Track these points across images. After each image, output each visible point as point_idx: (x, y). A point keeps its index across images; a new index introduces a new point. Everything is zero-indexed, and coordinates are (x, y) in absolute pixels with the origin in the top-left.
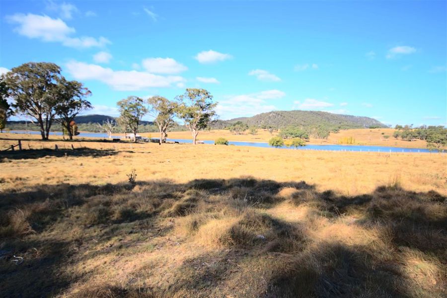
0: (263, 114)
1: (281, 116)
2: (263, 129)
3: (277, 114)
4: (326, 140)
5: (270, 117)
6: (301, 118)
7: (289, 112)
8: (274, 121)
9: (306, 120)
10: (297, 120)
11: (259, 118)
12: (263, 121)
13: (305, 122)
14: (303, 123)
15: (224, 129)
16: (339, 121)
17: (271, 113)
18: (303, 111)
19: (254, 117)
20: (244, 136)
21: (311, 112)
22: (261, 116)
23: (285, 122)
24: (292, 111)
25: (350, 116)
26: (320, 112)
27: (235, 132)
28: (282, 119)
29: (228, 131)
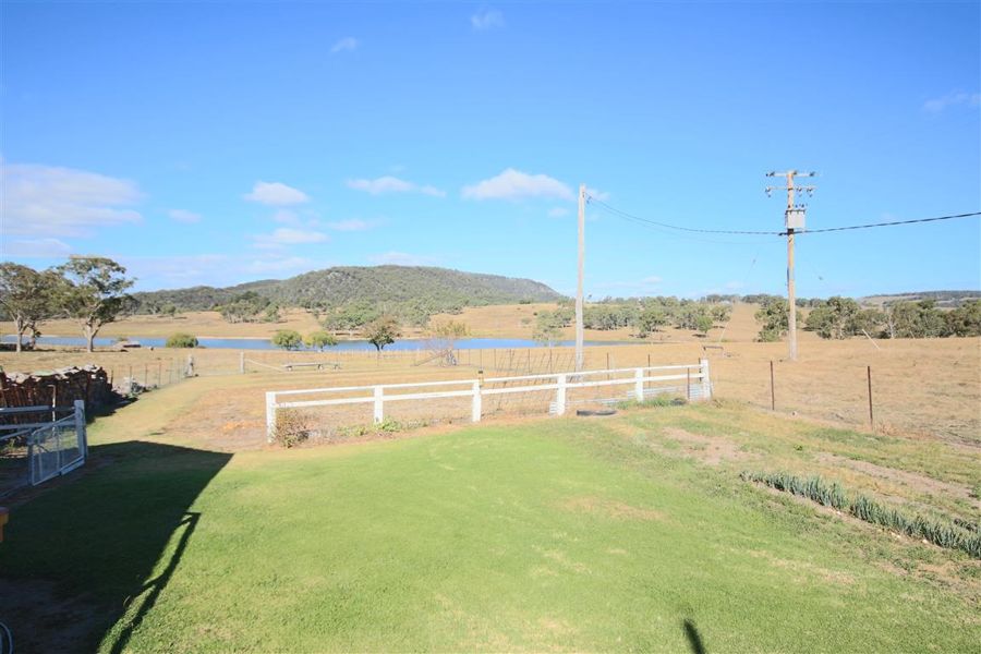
0: (312, 273)
1: (354, 277)
2: (303, 310)
3: (346, 273)
4: (420, 330)
5: (328, 281)
6: (395, 282)
7: (372, 270)
8: (338, 288)
9: (406, 288)
10: (388, 287)
11: (304, 282)
12: (312, 289)
13: (404, 290)
14: (400, 293)
15: (212, 310)
16: (474, 289)
17: (330, 271)
18: (403, 267)
19: (292, 281)
20: (255, 325)
21: (419, 269)
22: (308, 278)
23: (361, 291)
24: (379, 267)
25: (498, 277)
26: (438, 269)
27: (234, 317)
28: (357, 284)
29: (218, 315)
